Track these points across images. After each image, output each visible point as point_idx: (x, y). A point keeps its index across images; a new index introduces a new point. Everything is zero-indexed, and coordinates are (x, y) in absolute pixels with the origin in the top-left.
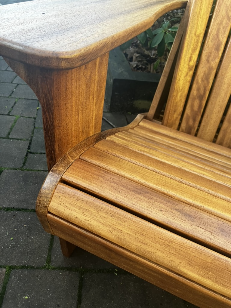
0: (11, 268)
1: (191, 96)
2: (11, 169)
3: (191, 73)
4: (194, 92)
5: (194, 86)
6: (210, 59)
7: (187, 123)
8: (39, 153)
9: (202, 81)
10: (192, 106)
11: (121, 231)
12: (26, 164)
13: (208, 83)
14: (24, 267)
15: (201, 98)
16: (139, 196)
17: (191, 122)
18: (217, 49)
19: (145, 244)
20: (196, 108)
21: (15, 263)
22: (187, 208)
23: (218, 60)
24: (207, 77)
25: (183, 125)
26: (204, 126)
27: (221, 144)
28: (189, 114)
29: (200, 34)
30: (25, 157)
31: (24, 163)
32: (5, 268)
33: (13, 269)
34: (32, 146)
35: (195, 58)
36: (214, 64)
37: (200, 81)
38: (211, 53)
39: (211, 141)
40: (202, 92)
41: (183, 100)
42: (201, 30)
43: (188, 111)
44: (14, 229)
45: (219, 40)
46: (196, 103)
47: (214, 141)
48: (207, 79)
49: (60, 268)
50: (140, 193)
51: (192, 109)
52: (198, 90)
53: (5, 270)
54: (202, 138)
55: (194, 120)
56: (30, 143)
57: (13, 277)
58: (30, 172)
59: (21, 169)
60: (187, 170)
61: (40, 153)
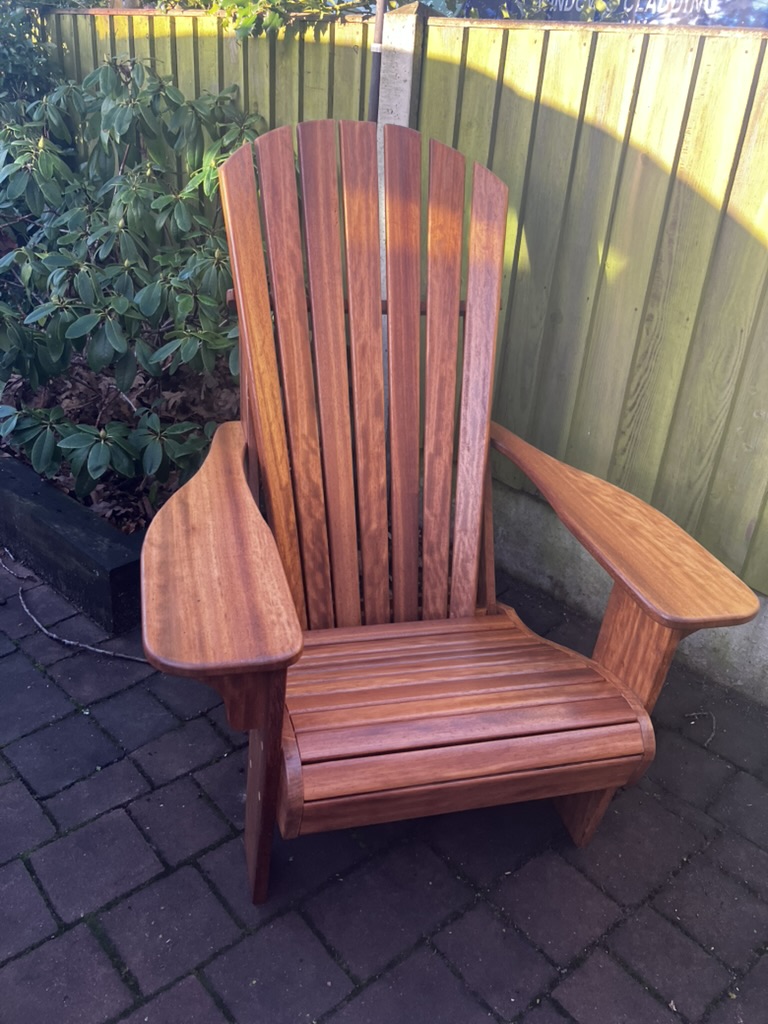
0: (199, 968)
1: (307, 570)
2: (41, 846)
3: (296, 541)
4: (309, 564)
5: (307, 556)
6: (313, 511)
7: (318, 612)
8: (61, 789)
9: (314, 544)
10: (315, 584)
11: (382, 775)
12: (59, 822)
13: (323, 544)
14: (215, 956)
15: (321, 568)
16: (378, 736)
17: (322, 608)
18: (317, 496)
19: (407, 773)
20: (321, 586)
21: (197, 960)
22: (421, 723)
23: (322, 509)
24: (317, 538)
25: (314, 617)
26: (341, 604)
27: (374, 622)
28: (315, 597)
29: (287, 485)
30: (44, 813)
31: (55, 823)
32: (190, 974)
33: (203, 967)
34: (34, 785)
35: (293, 518)
36: (319, 514)
37: (311, 546)
38: (310, 503)
39: (357, 625)
40: (320, 560)
41: (301, 583)
42: (285, 478)
43: (312, 593)
44: (150, 923)
45: (314, 483)
46: (319, 578)
47: (364, 622)
48: (320, 539)
49: (265, 923)
50: (378, 733)
51: (317, 590)
52: (314, 558)
53: (193, 977)
54: (345, 625)
55: (325, 603)
56: (25, 782)
57: (213, 976)
58: (83, 829)
59: (59, 835)
60: (388, 686)
61: (64, 789)
